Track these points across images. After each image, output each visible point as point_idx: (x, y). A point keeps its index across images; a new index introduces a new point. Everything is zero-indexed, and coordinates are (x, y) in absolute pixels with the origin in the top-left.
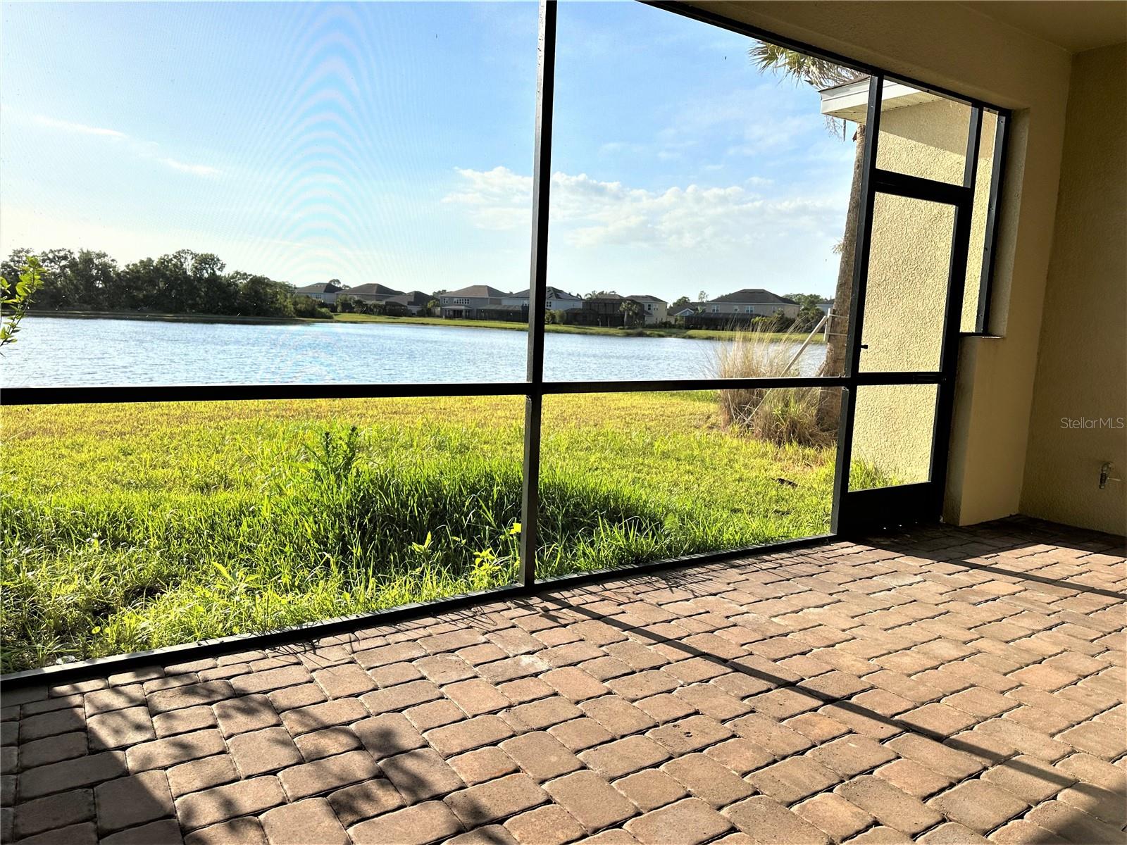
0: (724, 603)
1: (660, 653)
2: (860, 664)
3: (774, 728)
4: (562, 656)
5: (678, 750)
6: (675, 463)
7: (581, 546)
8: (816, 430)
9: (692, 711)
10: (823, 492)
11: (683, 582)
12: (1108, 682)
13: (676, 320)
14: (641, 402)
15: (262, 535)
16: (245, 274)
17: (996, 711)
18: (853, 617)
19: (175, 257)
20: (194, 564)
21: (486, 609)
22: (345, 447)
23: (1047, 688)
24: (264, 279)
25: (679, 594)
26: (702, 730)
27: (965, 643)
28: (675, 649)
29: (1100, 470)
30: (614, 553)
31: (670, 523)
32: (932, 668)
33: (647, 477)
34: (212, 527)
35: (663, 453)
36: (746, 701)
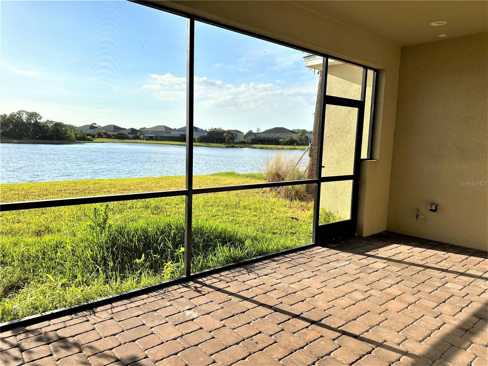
0: (270, 279)
1: (245, 305)
2: (325, 305)
3: (291, 337)
4: (204, 310)
5: (253, 351)
6: (249, 211)
7: (211, 256)
8: (306, 194)
9: (258, 332)
10: (309, 223)
11: (253, 270)
12: (419, 306)
13: (248, 140)
14: (234, 181)
15: (67, 257)
16: (52, 121)
17: (378, 323)
18: (322, 282)
19: (18, 114)
20: (36, 272)
21: (170, 289)
22: (103, 214)
23: (397, 311)
24: (61, 123)
25: (252, 276)
26: (263, 340)
27: (366, 292)
28: (251, 303)
29: (416, 213)
30: (224, 258)
31: (248, 243)
32: (353, 305)
33: (237, 218)
34: (44, 254)
35: (244, 206)
36: (280, 325)
